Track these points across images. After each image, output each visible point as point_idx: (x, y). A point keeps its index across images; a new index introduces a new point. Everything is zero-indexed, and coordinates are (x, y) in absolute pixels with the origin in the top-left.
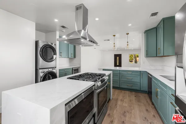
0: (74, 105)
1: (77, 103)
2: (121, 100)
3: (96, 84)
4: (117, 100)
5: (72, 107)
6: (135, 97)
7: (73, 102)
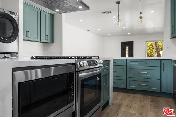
0: (34, 78)
1: (40, 76)
2: (127, 106)
3: (79, 63)
4: (119, 106)
5: (30, 80)
6: (151, 101)
7: (33, 71)
